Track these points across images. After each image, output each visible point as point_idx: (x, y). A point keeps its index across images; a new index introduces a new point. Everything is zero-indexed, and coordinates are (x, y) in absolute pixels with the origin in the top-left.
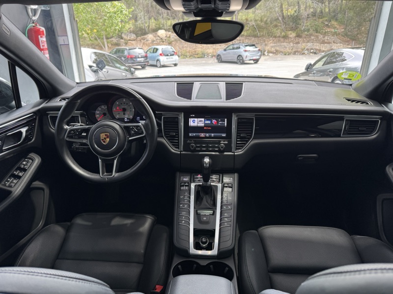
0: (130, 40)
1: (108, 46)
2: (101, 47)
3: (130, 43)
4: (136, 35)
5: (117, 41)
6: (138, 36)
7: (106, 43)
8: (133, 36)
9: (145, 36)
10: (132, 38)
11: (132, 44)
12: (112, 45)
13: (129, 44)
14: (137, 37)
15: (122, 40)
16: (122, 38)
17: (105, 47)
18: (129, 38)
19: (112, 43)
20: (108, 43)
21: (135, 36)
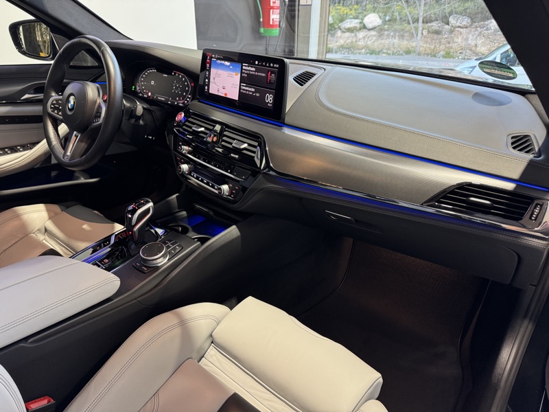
0: (459, 27)
1: (422, 34)
2: (413, 34)
3: (458, 31)
4: (472, 19)
5: (439, 27)
6: (475, 22)
7: (420, 29)
8: (466, 21)
9: (486, 23)
10: (464, 23)
11: (461, 33)
12: (429, 32)
13: (456, 32)
14: (473, 22)
15: (447, 26)
16: (448, 24)
17: (417, 35)
18: (458, 24)
19: (430, 30)
20: (423, 29)
21: (469, 21)
